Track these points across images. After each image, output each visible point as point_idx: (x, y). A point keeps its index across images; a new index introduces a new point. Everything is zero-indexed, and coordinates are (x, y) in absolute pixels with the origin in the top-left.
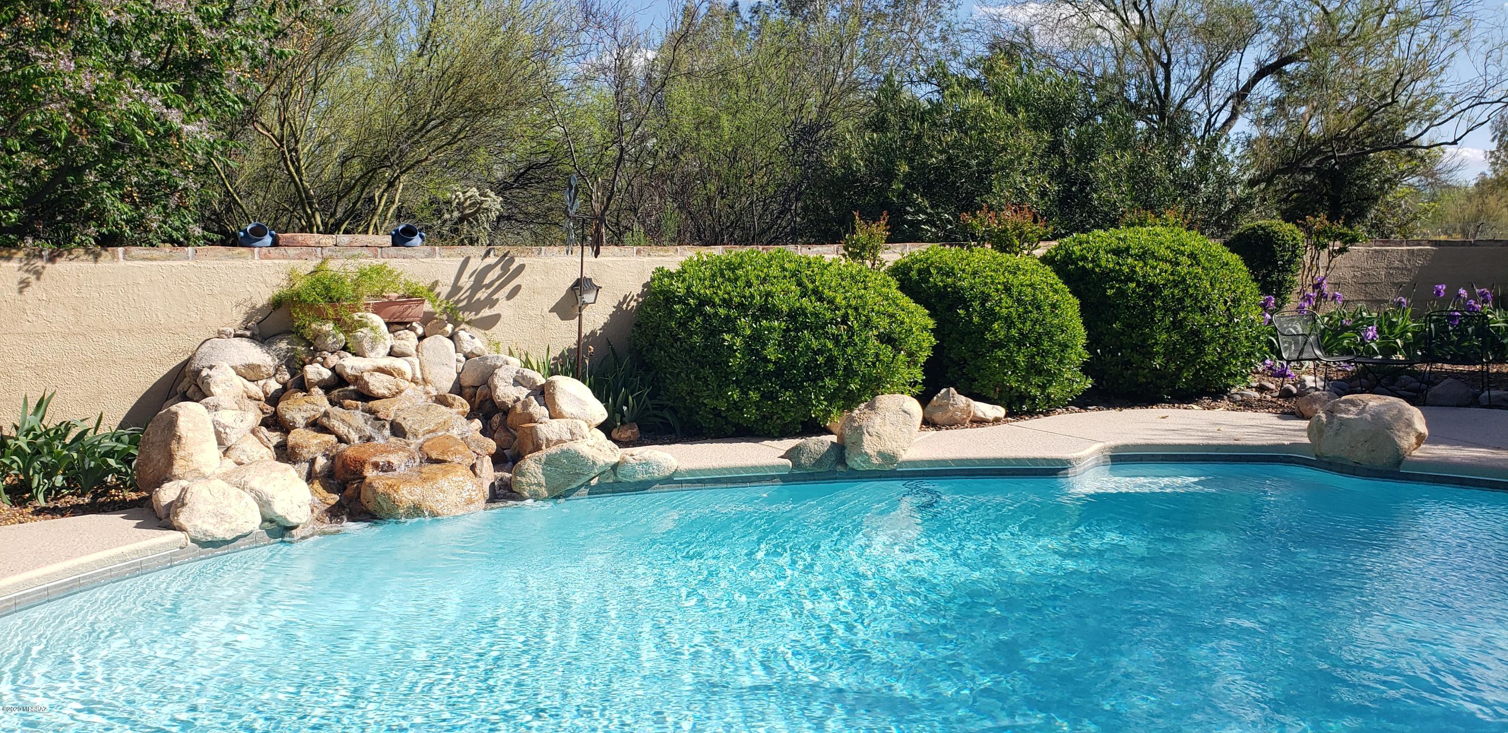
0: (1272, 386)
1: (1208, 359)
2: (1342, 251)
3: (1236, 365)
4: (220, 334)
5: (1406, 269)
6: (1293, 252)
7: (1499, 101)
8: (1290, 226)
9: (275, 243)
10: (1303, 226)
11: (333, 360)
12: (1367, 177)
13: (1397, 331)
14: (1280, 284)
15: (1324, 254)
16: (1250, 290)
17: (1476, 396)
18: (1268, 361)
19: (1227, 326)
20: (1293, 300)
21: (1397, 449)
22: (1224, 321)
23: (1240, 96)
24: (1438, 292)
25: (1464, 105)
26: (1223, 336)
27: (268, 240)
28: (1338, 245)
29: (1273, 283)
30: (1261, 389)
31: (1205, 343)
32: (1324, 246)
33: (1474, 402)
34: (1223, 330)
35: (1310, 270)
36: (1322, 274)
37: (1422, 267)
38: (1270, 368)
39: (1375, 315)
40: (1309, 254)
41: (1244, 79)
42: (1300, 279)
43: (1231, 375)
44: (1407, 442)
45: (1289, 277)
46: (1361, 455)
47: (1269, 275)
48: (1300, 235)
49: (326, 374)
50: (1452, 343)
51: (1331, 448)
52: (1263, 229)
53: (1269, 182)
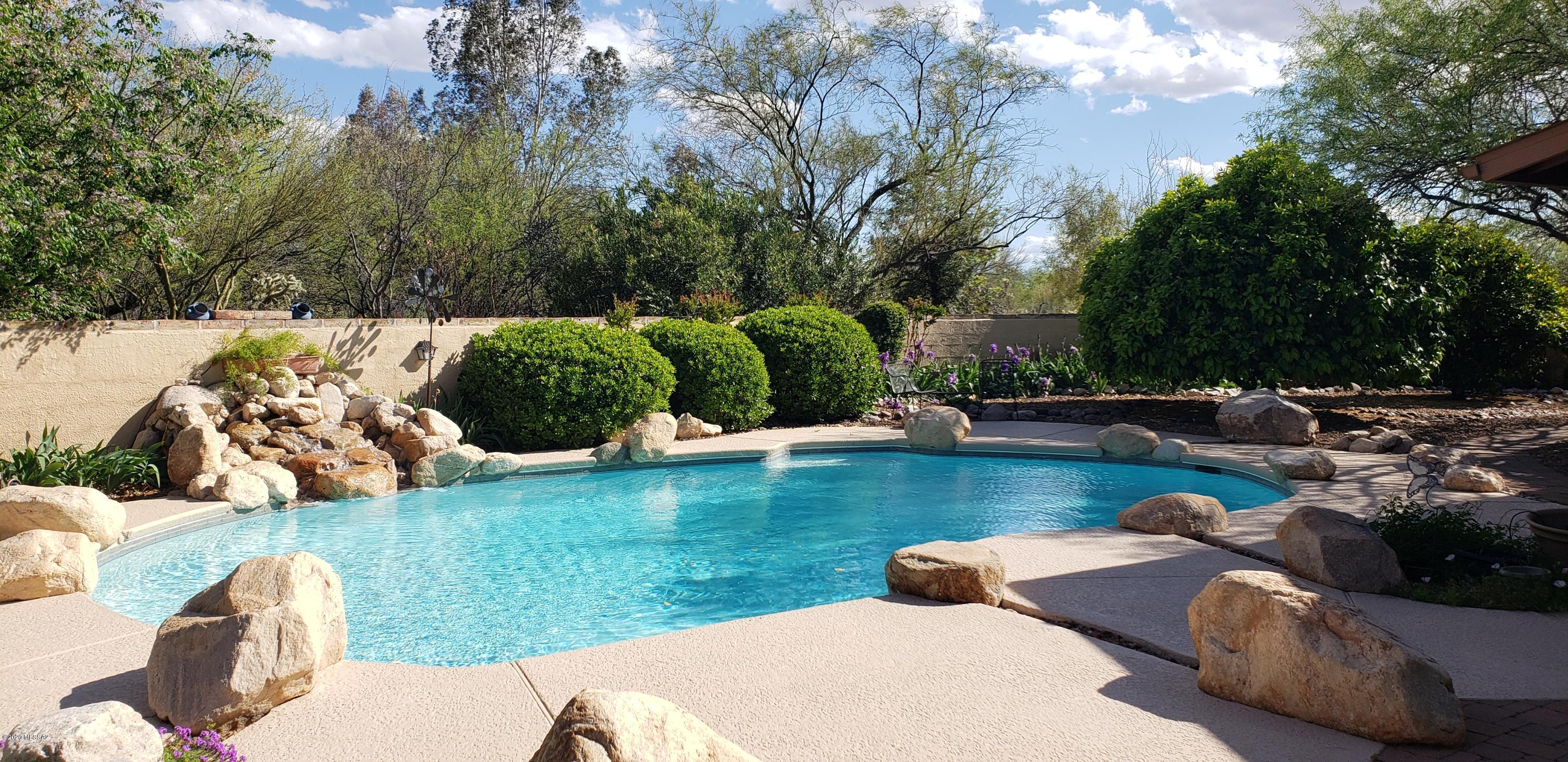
0: (889, 414)
1: (846, 393)
2: (932, 322)
3: (864, 397)
4: (177, 383)
5: (976, 335)
6: (900, 323)
7: (1034, 216)
8: (898, 305)
9: (213, 317)
10: (907, 305)
11: (265, 400)
12: (953, 268)
13: (970, 376)
14: (893, 346)
15: (922, 323)
16: (872, 348)
17: (1011, 415)
18: (886, 398)
19: (857, 371)
20: (902, 356)
21: (954, 437)
22: (855, 368)
23: (865, 209)
24: (993, 350)
25: (1012, 219)
26: (855, 378)
27: (207, 315)
28: (930, 317)
29: (888, 345)
30: (882, 415)
31: (844, 382)
32: (921, 319)
33: (1010, 418)
34: (855, 374)
35: (913, 335)
36: (921, 339)
37: (986, 333)
38: (888, 403)
39: (955, 366)
40: (911, 324)
41: (866, 198)
42: (905, 342)
43: (862, 404)
44: (960, 434)
45: (899, 341)
46: (934, 442)
47: (885, 339)
48: (904, 310)
49: (263, 409)
50: (1004, 385)
51: (918, 440)
52: (880, 307)
53: (885, 272)
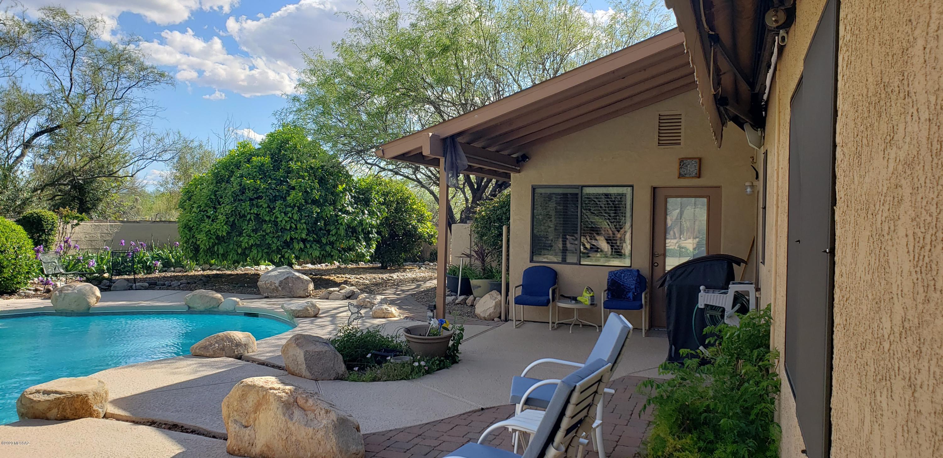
0: (42, 289)
1: (6, 275)
2: (77, 224)
3: (21, 278)
5: (110, 234)
6: (53, 225)
7: (150, 159)
8: (51, 213)
10: (58, 213)
12: (95, 189)
13: (104, 261)
14: (46, 241)
15: (69, 226)
16: (29, 243)
17: (131, 286)
18: (40, 278)
19: (15, 259)
20: (54, 248)
21: (88, 303)
22: (14, 257)
23: (27, 145)
24: (122, 244)
25: (136, 159)
26: (13, 265)
28: (76, 222)
29: (42, 240)
30: (36, 290)
31: (4, 268)
32: (69, 222)
33: (131, 288)
34: (13, 261)
35: (63, 233)
36: (69, 236)
37: (117, 232)
38: (42, 281)
39: (94, 255)
40: (62, 226)
41: (27, 136)
42: (56, 239)
43: (18, 283)
44: (92, 301)
45: (51, 237)
46: (73, 307)
47: (40, 236)
48: (55, 216)
50: (129, 267)
51: (62, 306)
52: (36, 214)
53: (42, 190)
